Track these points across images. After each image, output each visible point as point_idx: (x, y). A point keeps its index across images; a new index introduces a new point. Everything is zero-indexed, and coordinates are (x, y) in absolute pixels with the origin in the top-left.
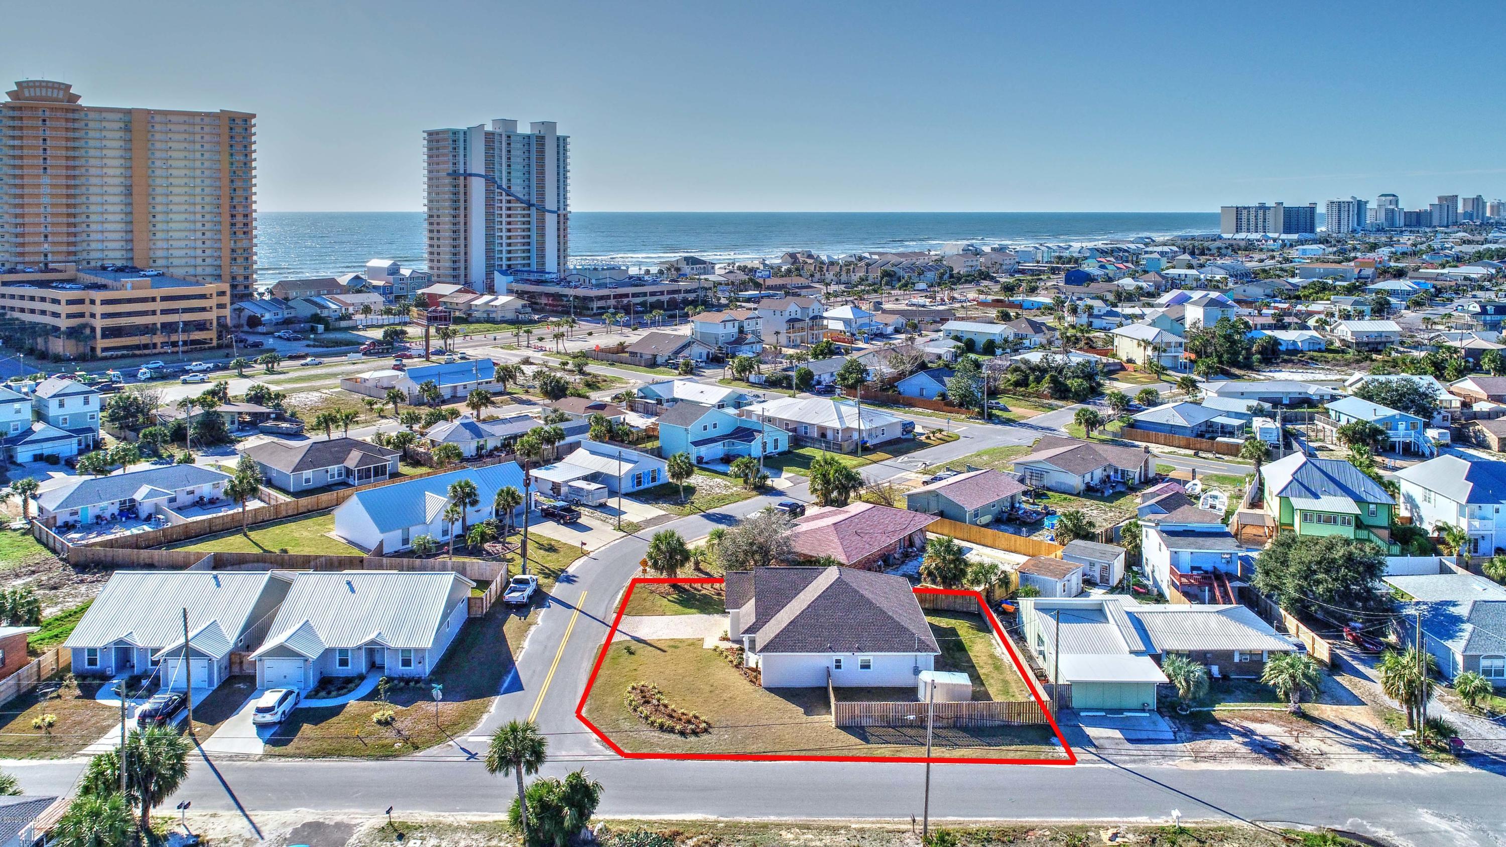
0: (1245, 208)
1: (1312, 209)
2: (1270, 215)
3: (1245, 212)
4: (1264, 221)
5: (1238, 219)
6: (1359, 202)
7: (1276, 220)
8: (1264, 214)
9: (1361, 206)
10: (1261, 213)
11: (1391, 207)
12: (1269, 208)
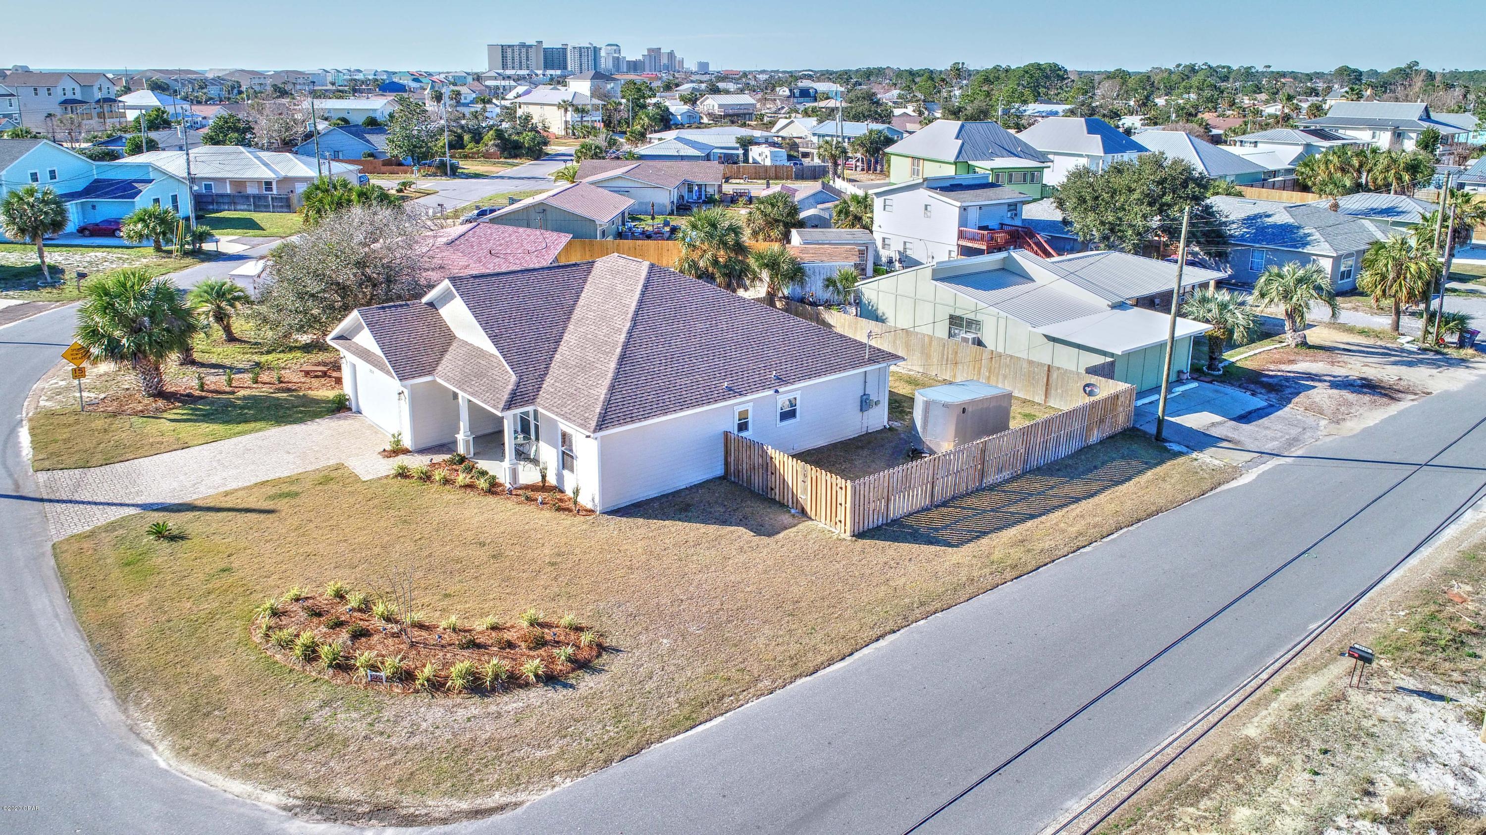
0: (509, 46)
1: (564, 50)
2: (532, 53)
3: (509, 51)
4: (527, 59)
5: (504, 57)
6: (595, 47)
7: (536, 59)
8: (527, 53)
9: (596, 50)
10: (524, 50)
11: (616, 55)
12: (531, 46)
